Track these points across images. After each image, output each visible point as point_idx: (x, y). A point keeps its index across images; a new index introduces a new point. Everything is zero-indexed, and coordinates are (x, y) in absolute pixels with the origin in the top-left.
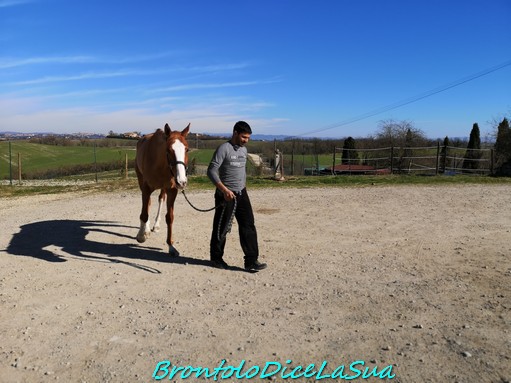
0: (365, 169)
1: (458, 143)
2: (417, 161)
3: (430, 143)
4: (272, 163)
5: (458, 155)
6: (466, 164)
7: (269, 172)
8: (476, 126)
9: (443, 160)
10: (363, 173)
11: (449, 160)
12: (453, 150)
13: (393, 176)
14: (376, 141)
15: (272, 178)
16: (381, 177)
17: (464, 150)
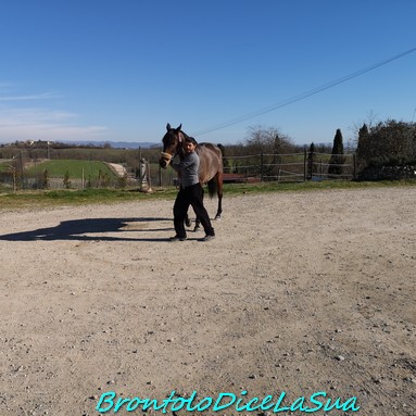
0: (236, 177)
1: (323, 149)
2: (286, 168)
3: (297, 150)
4: (138, 173)
5: (324, 161)
6: (331, 170)
7: (135, 184)
8: (338, 132)
9: (310, 166)
10: (233, 182)
12: (319, 156)
13: (263, 184)
14: (246, 148)
15: (138, 190)
16: (252, 185)
17: (329, 156)
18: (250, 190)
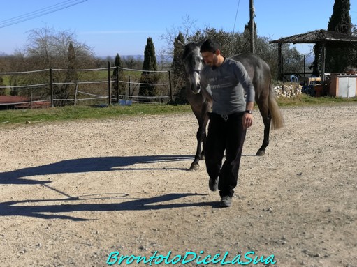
1: (131, 63)
2: (84, 88)
3: (99, 64)
5: (133, 79)
6: (142, 90)
8: (149, 41)
11: (123, 85)
12: (126, 72)
13: (54, 110)
18: (36, 119)
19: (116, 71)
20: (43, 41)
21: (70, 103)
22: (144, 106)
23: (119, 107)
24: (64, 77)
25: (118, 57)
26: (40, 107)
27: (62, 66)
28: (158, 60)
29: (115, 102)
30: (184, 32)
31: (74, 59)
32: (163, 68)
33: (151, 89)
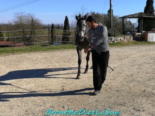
0: (8, 43)
1: (58, 27)
2: (38, 38)
3: (44, 27)
5: (59, 34)
6: (63, 39)
8: (66, 17)
9: (52, 37)
11: (55, 37)
12: (57, 31)
13: (25, 47)
14: (14, 26)
16: (18, 48)
17: (62, 31)
18: (17, 51)
19: (52, 31)
20: (20, 18)
21: (32, 44)
22: (64, 45)
23: (53, 46)
24: (30, 33)
25: (53, 25)
26: (19, 46)
27: (28, 28)
28: (70, 25)
29: (51, 44)
30: (81, 14)
31: (34, 25)
32: (72, 29)
33: (67, 38)
